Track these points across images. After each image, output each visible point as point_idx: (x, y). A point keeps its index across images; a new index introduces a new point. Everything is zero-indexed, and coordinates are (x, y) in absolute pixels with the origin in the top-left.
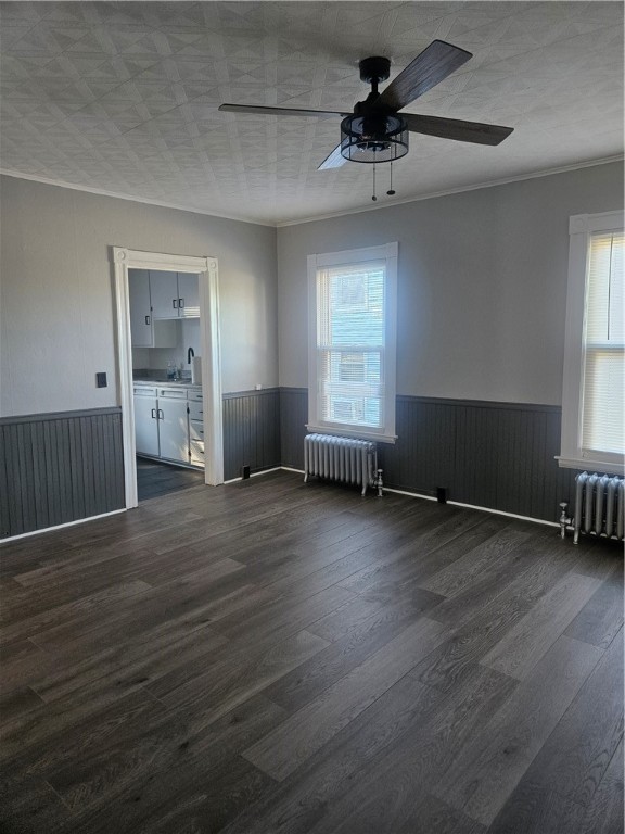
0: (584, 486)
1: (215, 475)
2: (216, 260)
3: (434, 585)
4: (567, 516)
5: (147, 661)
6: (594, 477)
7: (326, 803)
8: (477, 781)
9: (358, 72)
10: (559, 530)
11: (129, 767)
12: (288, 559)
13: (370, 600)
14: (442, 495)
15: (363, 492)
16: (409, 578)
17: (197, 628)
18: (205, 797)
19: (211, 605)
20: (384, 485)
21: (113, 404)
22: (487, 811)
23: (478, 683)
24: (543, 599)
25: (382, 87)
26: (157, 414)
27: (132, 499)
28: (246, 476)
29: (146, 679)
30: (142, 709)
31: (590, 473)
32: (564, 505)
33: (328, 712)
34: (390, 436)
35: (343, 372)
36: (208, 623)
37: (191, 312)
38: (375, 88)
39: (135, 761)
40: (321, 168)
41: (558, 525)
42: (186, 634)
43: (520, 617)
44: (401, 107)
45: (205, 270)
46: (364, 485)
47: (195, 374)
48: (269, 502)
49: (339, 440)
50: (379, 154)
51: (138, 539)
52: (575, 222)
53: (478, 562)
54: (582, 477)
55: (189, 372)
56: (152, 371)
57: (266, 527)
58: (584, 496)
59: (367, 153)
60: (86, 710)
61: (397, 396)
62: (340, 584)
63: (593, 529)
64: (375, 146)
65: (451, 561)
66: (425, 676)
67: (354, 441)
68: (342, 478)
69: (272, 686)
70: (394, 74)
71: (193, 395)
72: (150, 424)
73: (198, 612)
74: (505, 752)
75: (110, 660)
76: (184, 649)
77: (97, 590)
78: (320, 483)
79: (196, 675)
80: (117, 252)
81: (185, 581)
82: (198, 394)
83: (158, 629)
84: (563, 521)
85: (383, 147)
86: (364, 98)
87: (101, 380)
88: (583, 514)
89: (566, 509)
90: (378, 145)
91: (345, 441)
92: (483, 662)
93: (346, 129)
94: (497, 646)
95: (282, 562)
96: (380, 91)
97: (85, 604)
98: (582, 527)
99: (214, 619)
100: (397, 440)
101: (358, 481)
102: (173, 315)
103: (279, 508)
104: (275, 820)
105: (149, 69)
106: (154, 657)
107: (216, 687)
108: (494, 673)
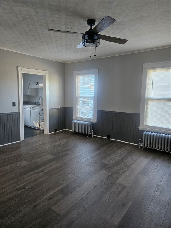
0: (145, 135)
1: (47, 131)
2: (48, 71)
3: (106, 161)
4: (141, 143)
5: (25, 183)
6: (148, 133)
7: (74, 220)
8: (114, 213)
9: (87, 22)
10: (139, 146)
11: (19, 212)
12: (66, 154)
13: (88, 165)
14: (109, 137)
15: (88, 136)
16: (99, 159)
17: (40, 174)
18: (40, 220)
19: (44, 167)
20: (93, 134)
21: (17, 111)
22: (117, 221)
23: (116, 187)
24: (134, 164)
25: (93, 27)
26: (31, 114)
27: (22, 138)
28: (56, 132)
29: (25, 188)
30: (23, 196)
31: (147, 131)
32: (140, 140)
33: (76, 196)
34: (95, 121)
35: (83, 103)
36: (43, 172)
37: (41, 86)
38: (91, 27)
39: (21, 211)
40: (77, 48)
41: (138, 145)
42: (37, 175)
43: (128, 169)
44: (98, 33)
45: (45, 74)
46: (88, 134)
47: (42, 103)
48: (61, 139)
49: (82, 122)
50: (92, 45)
51: (24, 149)
52: (144, 65)
53: (118, 155)
54: (145, 132)
55: (40, 103)
56: (29, 102)
57: (61, 146)
58: (145, 137)
59: (89, 44)
60: (7, 197)
61: (97, 110)
62: (80, 161)
63: (147, 146)
64: (91, 43)
65: (111, 155)
66: (102, 186)
67: (85, 122)
68: (82, 132)
69: (60, 189)
70: (96, 24)
71: (41, 109)
72: (28, 117)
73: (40, 169)
74: (122, 205)
75: (14, 183)
76: (36, 180)
77: (11, 164)
78: (76, 134)
79: (39, 187)
80: (19, 68)
81: (37, 161)
82: (43, 109)
83: (29, 174)
84: (140, 144)
85: (93, 43)
86: (88, 29)
87: (14, 104)
88: (145, 142)
89: (141, 141)
90: (92, 43)
91: (83, 122)
92: (117, 182)
93: (83, 38)
94: (121, 177)
95: (65, 155)
96: (93, 28)
97: (8, 167)
98: (144, 146)
99: (45, 171)
100: (97, 122)
101: (86, 133)
102: (35, 86)
103: (64, 141)
104: (60, 226)
105: (29, 18)
106: (27, 182)
107: (45, 190)
108: (120, 184)
